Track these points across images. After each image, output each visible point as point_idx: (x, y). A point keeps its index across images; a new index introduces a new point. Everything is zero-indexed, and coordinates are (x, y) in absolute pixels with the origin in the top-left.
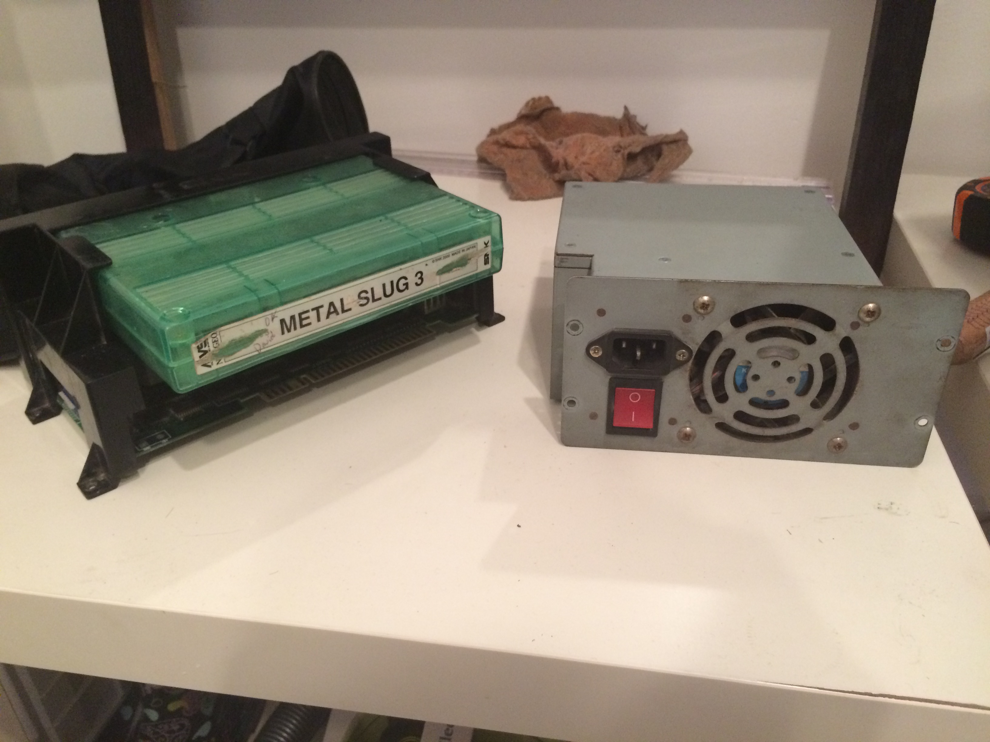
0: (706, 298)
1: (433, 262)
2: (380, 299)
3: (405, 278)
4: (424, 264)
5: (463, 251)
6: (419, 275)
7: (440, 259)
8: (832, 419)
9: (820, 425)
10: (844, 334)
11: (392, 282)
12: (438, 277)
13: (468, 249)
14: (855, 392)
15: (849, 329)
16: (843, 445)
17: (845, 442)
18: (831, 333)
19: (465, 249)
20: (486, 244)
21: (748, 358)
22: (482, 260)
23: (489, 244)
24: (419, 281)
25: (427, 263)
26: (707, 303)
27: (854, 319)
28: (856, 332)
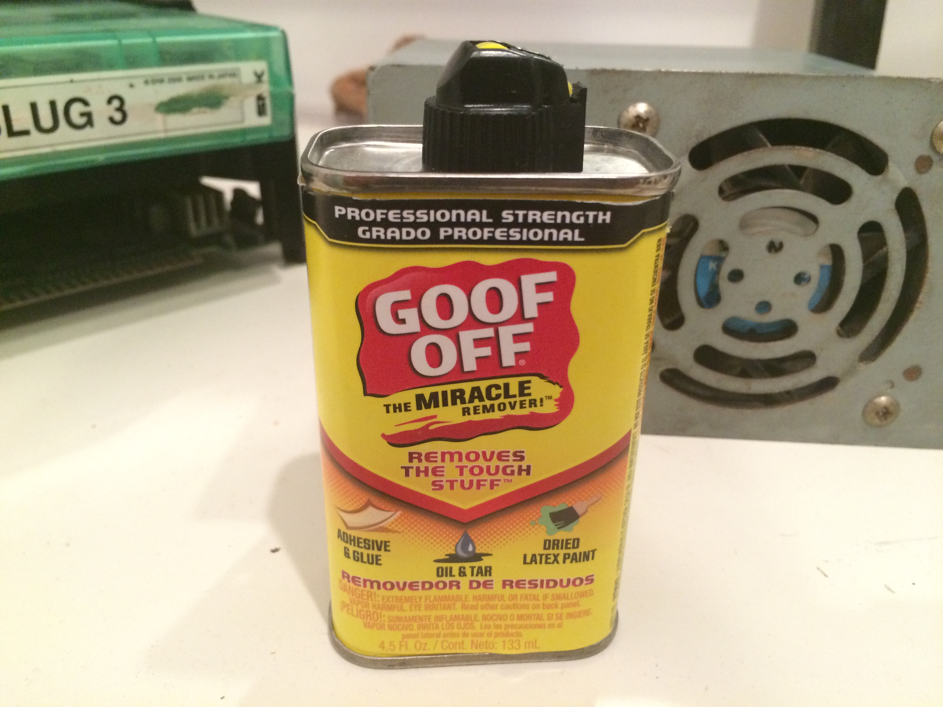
0: (642, 108)
1: (146, 82)
2: (26, 133)
3: (85, 103)
4: (127, 82)
5: (211, 77)
6: (116, 103)
7: (161, 81)
8: (873, 360)
9: (851, 371)
10: (903, 183)
11: (53, 104)
12: (159, 117)
13: (222, 76)
14: (917, 305)
15: (911, 171)
16: (891, 409)
17: (896, 405)
18: (879, 178)
19: (216, 74)
20: (259, 77)
21: (720, 235)
22: (251, 105)
23: (265, 78)
24: (118, 116)
25: (135, 82)
26: (644, 116)
27: (924, 150)
28: (926, 177)
